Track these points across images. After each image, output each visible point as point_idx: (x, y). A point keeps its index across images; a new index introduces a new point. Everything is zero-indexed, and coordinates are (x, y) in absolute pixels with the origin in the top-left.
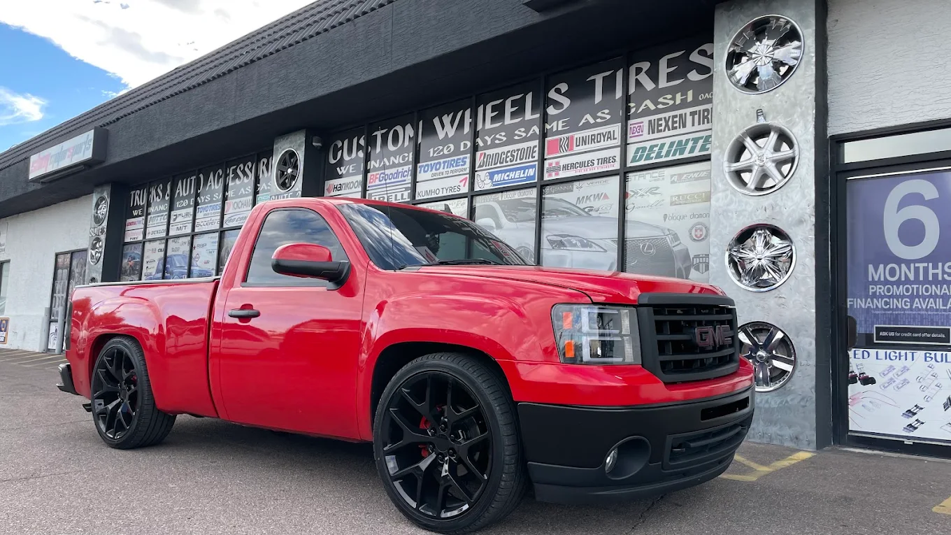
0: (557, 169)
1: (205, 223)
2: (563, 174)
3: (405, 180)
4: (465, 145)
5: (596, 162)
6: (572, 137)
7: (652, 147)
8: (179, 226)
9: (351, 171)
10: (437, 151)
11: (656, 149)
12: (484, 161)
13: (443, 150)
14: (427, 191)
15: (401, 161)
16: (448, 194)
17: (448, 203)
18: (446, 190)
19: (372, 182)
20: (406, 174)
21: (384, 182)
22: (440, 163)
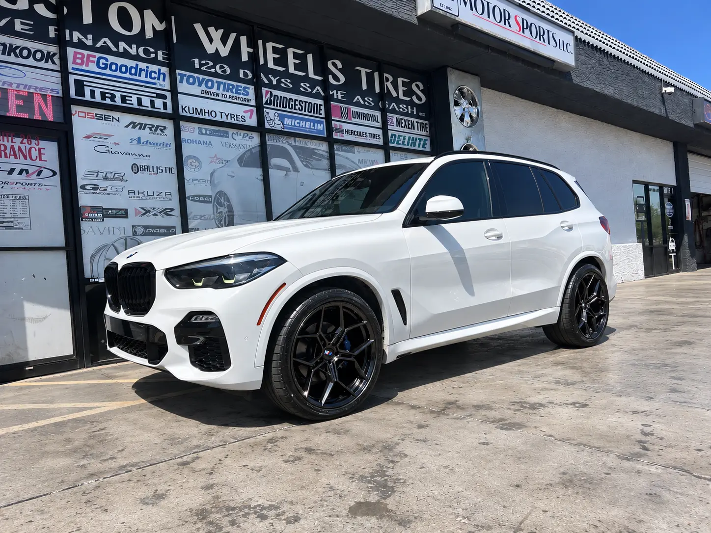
0: (341, 131)
2: (346, 137)
3: (155, 84)
4: (246, 75)
5: (368, 135)
6: (350, 109)
7: (399, 136)
9: (18, 29)
10: (204, 64)
11: (402, 139)
12: (271, 100)
13: (214, 67)
14: (196, 109)
15: (142, 54)
16: (229, 120)
17: (231, 131)
18: (227, 116)
19: (82, 64)
20: (156, 76)
21: (108, 71)
22: (212, 82)
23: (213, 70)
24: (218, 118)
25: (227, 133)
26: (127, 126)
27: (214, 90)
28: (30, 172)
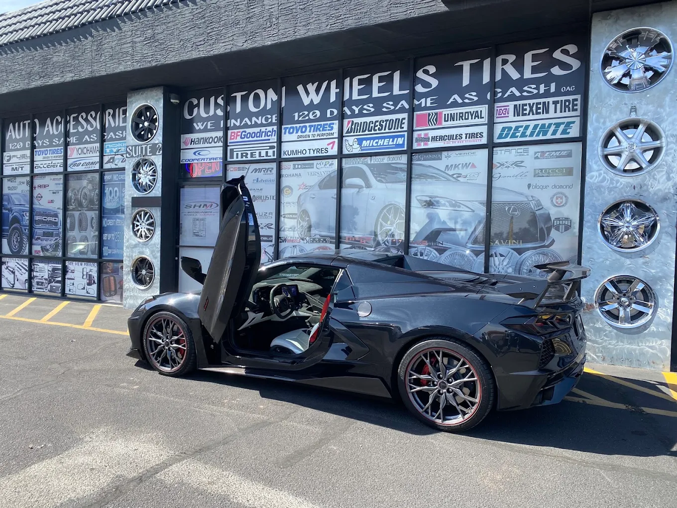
0: (426, 139)
1: (45, 166)
2: (432, 145)
3: (269, 140)
4: (332, 113)
5: (464, 136)
6: (441, 113)
7: (517, 128)
8: (14, 167)
9: (209, 127)
10: (301, 115)
11: (521, 129)
12: (351, 128)
13: (308, 115)
14: (293, 151)
15: (264, 122)
16: (316, 155)
17: (315, 162)
18: (314, 151)
19: (233, 139)
20: (271, 134)
21: (246, 139)
22: (306, 127)
23: (307, 118)
24: (307, 155)
25: (313, 164)
26: (252, 172)
27: (307, 133)
28: (208, 206)
